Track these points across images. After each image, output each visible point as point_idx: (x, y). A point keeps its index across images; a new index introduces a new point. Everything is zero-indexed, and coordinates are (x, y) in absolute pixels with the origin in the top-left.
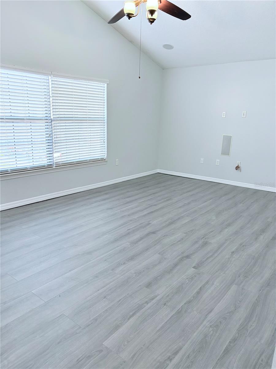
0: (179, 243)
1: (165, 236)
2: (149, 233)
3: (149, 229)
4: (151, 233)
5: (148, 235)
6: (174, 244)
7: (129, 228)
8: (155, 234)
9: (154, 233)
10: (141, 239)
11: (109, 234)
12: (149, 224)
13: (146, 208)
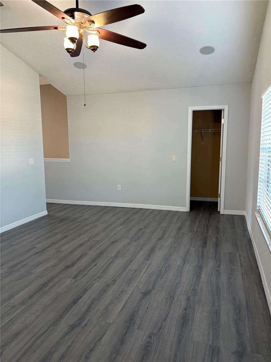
0: (41, 262)
1: (55, 266)
2: (72, 266)
3: (74, 270)
4: (71, 266)
5: (74, 264)
6: (46, 260)
7: (96, 266)
8: (65, 266)
9: (68, 267)
10: (79, 259)
11: (112, 257)
12: (74, 278)
13: (88, 310)
